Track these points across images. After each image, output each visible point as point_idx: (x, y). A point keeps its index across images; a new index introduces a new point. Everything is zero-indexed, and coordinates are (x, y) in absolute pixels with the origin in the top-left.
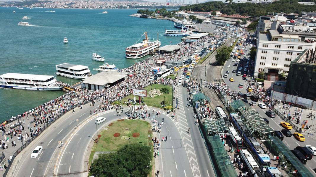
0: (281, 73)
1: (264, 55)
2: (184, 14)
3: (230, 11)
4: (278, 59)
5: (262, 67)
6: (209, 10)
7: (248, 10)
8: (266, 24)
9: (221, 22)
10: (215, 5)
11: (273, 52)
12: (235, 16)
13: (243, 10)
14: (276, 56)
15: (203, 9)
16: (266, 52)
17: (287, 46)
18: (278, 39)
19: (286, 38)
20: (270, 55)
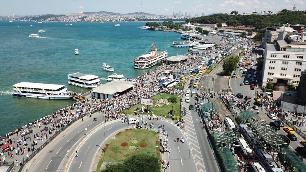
0: (290, 83)
1: (272, 65)
2: (190, 26)
3: (235, 23)
4: (287, 69)
5: (271, 77)
6: (215, 22)
7: (254, 22)
8: (272, 35)
9: (227, 34)
10: (221, 18)
11: (281, 62)
12: (241, 28)
13: (249, 22)
14: (285, 66)
15: (209, 21)
16: (275, 62)
17: (296, 56)
18: (287, 50)
19: (295, 48)
20: (279, 65)
